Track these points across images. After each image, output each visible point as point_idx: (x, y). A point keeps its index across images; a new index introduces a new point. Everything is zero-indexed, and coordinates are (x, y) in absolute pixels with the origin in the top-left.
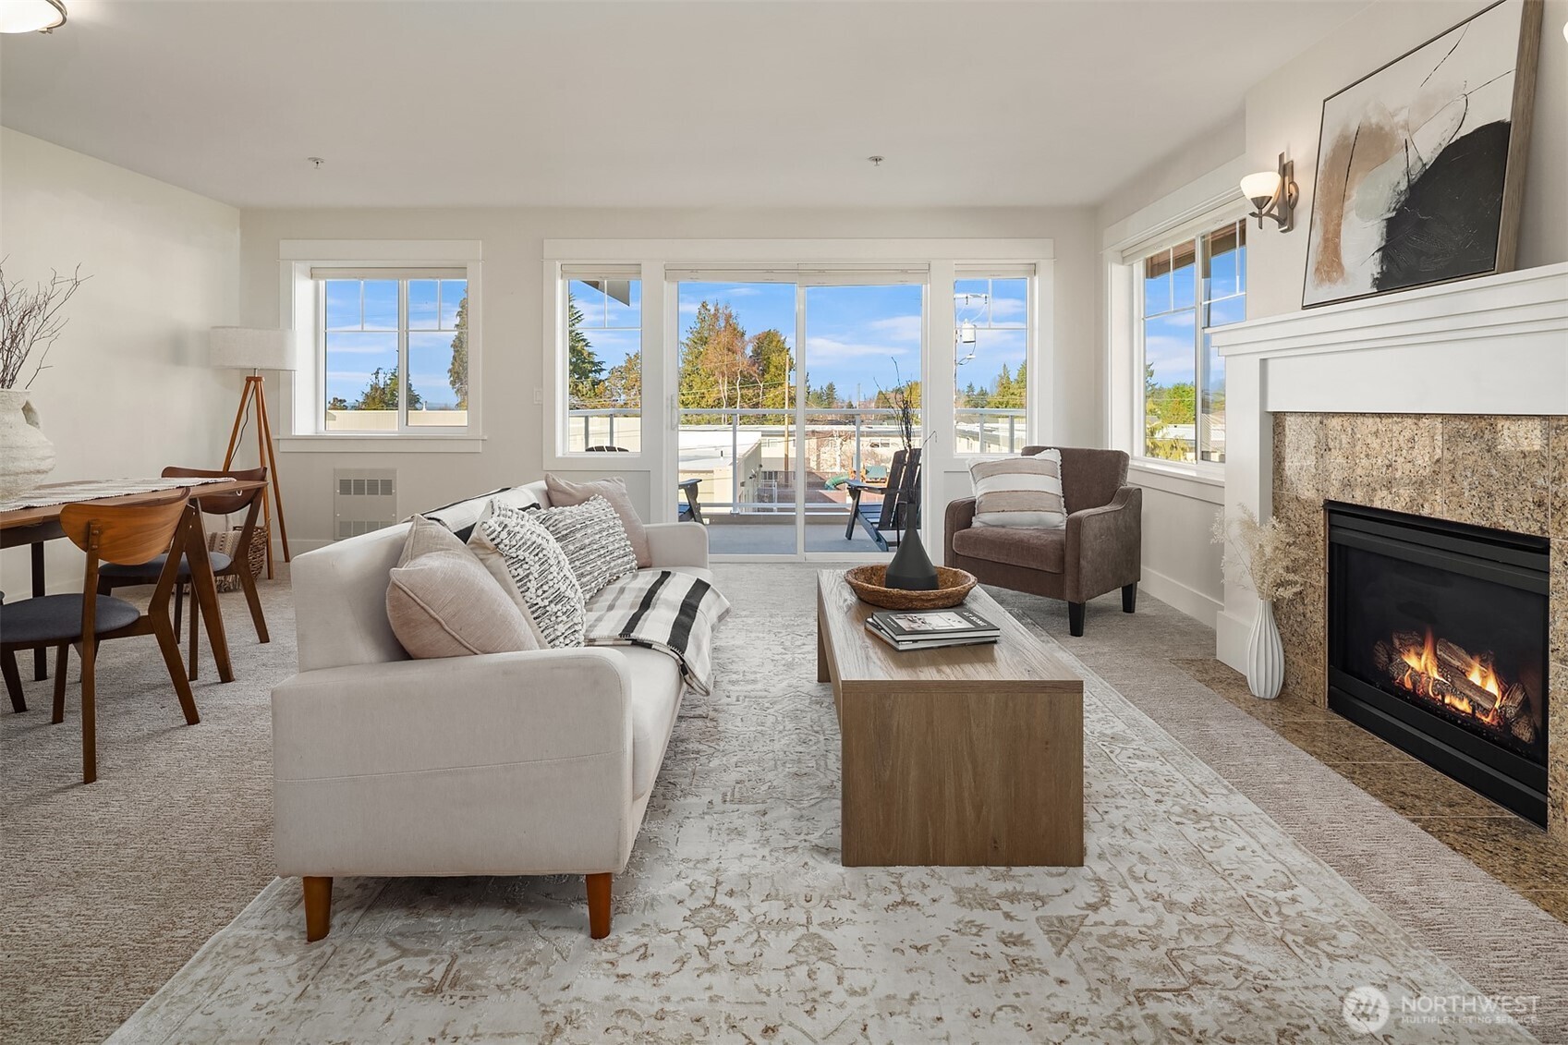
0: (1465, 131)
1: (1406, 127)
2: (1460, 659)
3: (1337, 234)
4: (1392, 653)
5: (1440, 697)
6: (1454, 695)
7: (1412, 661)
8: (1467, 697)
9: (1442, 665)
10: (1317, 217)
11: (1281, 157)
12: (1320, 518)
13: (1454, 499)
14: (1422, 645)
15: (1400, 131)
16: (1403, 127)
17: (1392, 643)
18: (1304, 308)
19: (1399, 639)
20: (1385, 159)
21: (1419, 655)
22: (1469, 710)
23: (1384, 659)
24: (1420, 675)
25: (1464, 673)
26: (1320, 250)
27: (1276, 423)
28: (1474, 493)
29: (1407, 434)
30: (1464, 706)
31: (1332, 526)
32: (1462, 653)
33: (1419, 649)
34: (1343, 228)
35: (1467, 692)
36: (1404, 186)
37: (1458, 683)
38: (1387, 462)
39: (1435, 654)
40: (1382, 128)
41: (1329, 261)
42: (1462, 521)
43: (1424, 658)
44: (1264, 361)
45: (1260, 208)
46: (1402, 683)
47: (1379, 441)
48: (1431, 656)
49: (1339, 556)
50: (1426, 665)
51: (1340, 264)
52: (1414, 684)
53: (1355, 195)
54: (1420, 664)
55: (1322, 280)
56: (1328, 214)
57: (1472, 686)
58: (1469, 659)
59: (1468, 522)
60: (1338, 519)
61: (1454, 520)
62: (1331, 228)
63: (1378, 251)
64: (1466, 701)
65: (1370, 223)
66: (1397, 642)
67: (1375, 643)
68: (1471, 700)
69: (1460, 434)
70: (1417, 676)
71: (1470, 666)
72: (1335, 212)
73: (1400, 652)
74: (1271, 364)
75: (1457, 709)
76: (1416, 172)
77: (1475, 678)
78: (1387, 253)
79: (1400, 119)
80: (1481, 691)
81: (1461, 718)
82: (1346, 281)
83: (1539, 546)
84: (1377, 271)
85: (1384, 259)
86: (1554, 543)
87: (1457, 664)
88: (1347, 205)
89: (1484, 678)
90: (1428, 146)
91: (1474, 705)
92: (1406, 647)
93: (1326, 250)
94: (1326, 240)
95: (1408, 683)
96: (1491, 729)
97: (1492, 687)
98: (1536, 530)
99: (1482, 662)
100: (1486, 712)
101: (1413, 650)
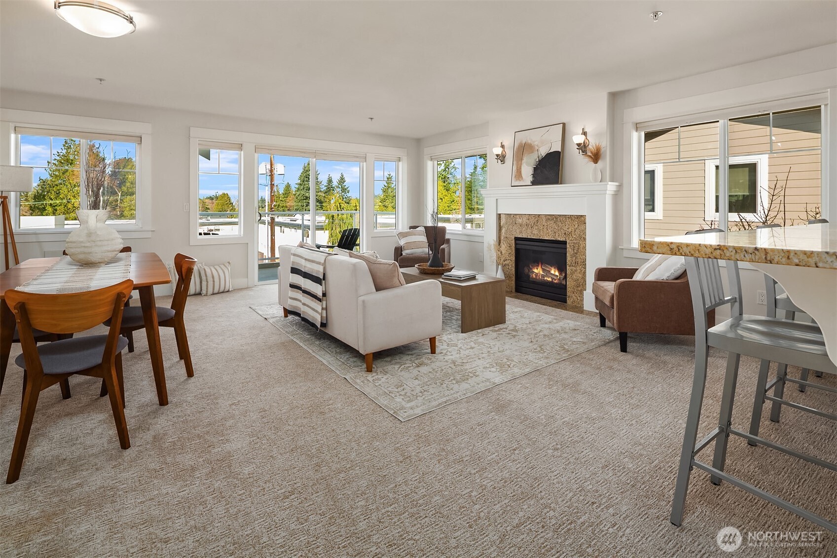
0: (551, 151)
1: (537, 146)
3: (521, 168)
4: (530, 270)
5: (543, 278)
6: (547, 277)
7: (535, 271)
9: (544, 270)
10: (515, 163)
11: (501, 143)
12: (513, 242)
13: (548, 234)
14: (538, 266)
18: (512, 186)
20: (532, 152)
21: (537, 269)
22: (551, 280)
23: (527, 271)
24: (537, 274)
25: (550, 271)
27: (499, 216)
28: (552, 232)
29: (536, 219)
30: (550, 279)
31: (516, 244)
32: (549, 267)
34: (522, 167)
35: (551, 276)
36: (538, 160)
37: (548, 274)
38: (531, 226)
40: (531, 144)
41: (519, 175)
42: (550, 239)
43: (539, 269)
44: (497, 199)
45: (497, 157)
47: (529, 221)
48: (541, 268)
49: (517, 251)
51: (522, 176)
52: (536, 276)
53: (525, 160)
54: (538, 271)
55: (517, 180)
56: (517, 162)
57: (552, 274)
60: (518, 242)
62: (519, 167)
63: (532, 174)
65: (530, 167)
66: (531, 266)
67: (525, 268)
68: (551, 278)
69: (549, 219)
71: (551, 269)
72: (520, 162)
73: (532, 269)
74: (498, 200)
75: (548, 281)
76: (540, 158)
77: (552, 272)
78: (534, 175)
79: (536, 143)
80: (554, 275)
81: (549, 283)
82: (523, 181)
83: (565, 243)
84: (532, 179)
85: (533, 177)
86: (568, 242)
87: (548, 269)
88: (523, 161)
89: (555, 272)
90: (543, 152)
91: (552, 279)
92: (533, 267)
93: (517, 172)
94: (517, 169)
95: (534, 277)
96: (556, 283)
97: (557, 273)
98: (564, 239)
99: (554, 268)
100: (555, 280)
101: (535, 268)
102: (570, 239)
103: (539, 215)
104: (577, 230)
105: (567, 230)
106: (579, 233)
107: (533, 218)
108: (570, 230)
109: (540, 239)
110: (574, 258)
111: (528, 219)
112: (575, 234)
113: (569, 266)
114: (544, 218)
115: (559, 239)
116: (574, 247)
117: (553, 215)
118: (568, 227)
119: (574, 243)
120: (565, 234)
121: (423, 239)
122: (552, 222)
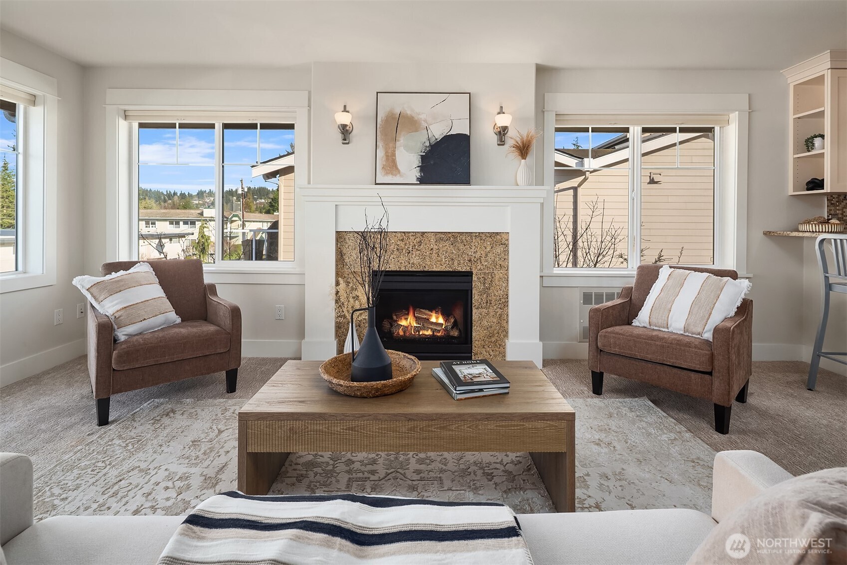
0: (451, 133)
1: (426, 121)
2: (426, 314)
3: (394, 155)
4: (392, 322)
5: (417, 333)
6: (424, 330)
7: (403, 323)
8: (430, 328)
9: (417, 319)
10: (380, 144)
11: (345, 107)
13: (439, 263)
14: (408, 314)
15: (423, 122)
16: (424, 121)
17: (392, 318)
18: (376, 184)
19: (396, 315)
20: (416, 131)
21: (406, 319)
22: (431, 333)
23: (388, 326)
24: (407, 327)
25: (428, 320)
26: (384, 159)
28: (446, 259)
29: (418, 240)
30: (429, 333)
32: (427, 312)
33: (406, 317)
34: (397, 153)
35: (431, 326)
36: (427, 144)
37: (426, 325)
38: (408, 251)
39: (414, 316)
40: (413, 117)
41: (391, 165)
42: (442, 270)
43: (409, 320)
44: (338, 206)
45: (342, 129)
46: (398, 333)
47: (404, 243)
48: (412, 318)
50: (410, 322)
51: (397, 168)
52: (404, 332)
53: (402, 141)
54: (407, 322)
55: (386, 173)
56: (387, 143)
57: (432, 323)
58: (430, 313)
59: (444, 270)
61: (439, 270)
62: (390, 151)
63: (418, 167)
64: (430, 330)
65: (413, 155)
66: (395, 317)
67: (383, 321)
68: (432, 329)
69: (441, 239)
70: (406, 328)
71: (431, 316)
72: (391, 145)
73: (397, 321)
75: (426, 335)
76: (433, 141)
77: (433, 319)
78: (422, 168)
79: (423, 117)
80: (436, 324)
81: (428, 338)
82: (401, 176)
83: (469, 274)
84: (418, 175)
85: (421, 171)
86: (474, 272)
87: (425, 317)
88: (398, 143)
89: (437, 318)
90: (438, 132)
91: (434, 331)
92: (399, 318)
93: (387, 159)
94: (387, 156)
95: (401, 333)
96: (440, 338)
97: (441, 320)
98: (468, 269)
99: (437, 312)
100: (439, 331)
101: (403, 318)
102: (479, 268)
103: (423, 233)
104: (490, 255)
105: (474, 255)
106: (493, 258)
107: (411, 238)
108: (478, 255)
109: (424, 272)
110: (485, 296)
111: (402, 240)
112: (487, 261)
113: (477, 309)
114: (433, 237)
115: (460, 269)
116: (485, 279)
117: (449, 233)
118: (475, 250)
119: (485, 273)
120: (470, 261)
121: (156, 291)
122: (447, 243)
